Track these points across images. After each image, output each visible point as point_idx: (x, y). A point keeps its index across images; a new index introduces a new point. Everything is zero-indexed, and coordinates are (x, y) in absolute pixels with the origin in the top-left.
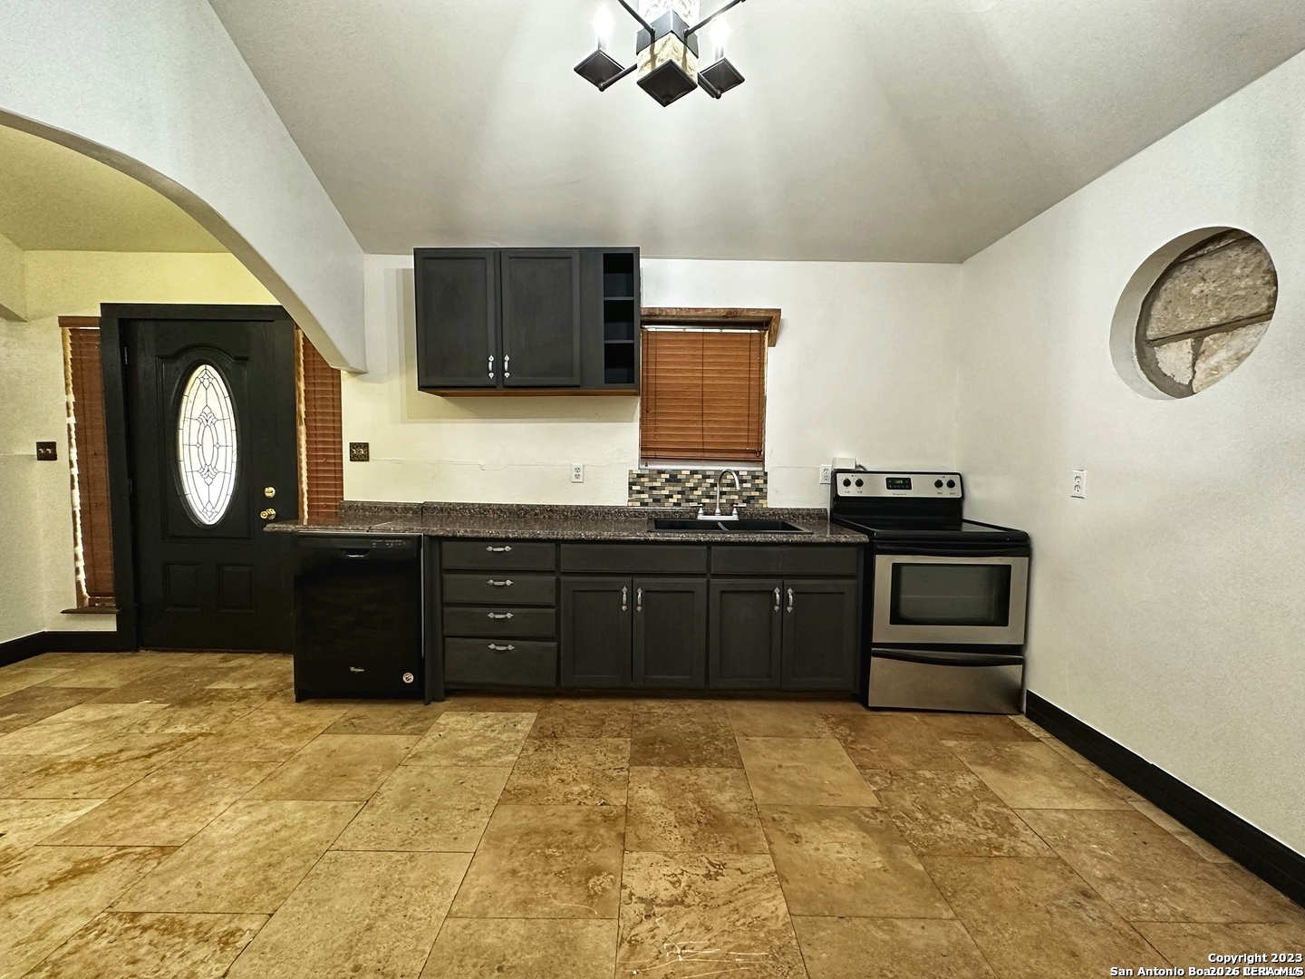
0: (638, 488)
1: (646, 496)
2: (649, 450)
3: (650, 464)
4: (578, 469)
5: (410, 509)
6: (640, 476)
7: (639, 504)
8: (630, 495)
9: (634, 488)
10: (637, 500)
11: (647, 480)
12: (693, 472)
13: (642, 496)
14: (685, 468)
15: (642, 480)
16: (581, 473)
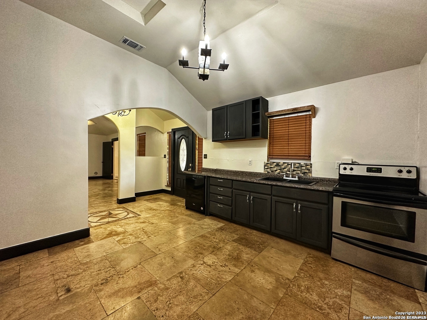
0: (267, 167)
1: (269, 170)
2: (270, 156)
3: (271, 160)
4: (250, 161)
5: (213, 170)
6: (267, 164)
7: (267, 172)
8: (264, 169)
9: (265, 167)
10: (266, 171)
11: (269, 165)
12: (284, 163)
13: (268, 170)
14: (281, 162)
15: (268, 165)
16: (251, 162)
